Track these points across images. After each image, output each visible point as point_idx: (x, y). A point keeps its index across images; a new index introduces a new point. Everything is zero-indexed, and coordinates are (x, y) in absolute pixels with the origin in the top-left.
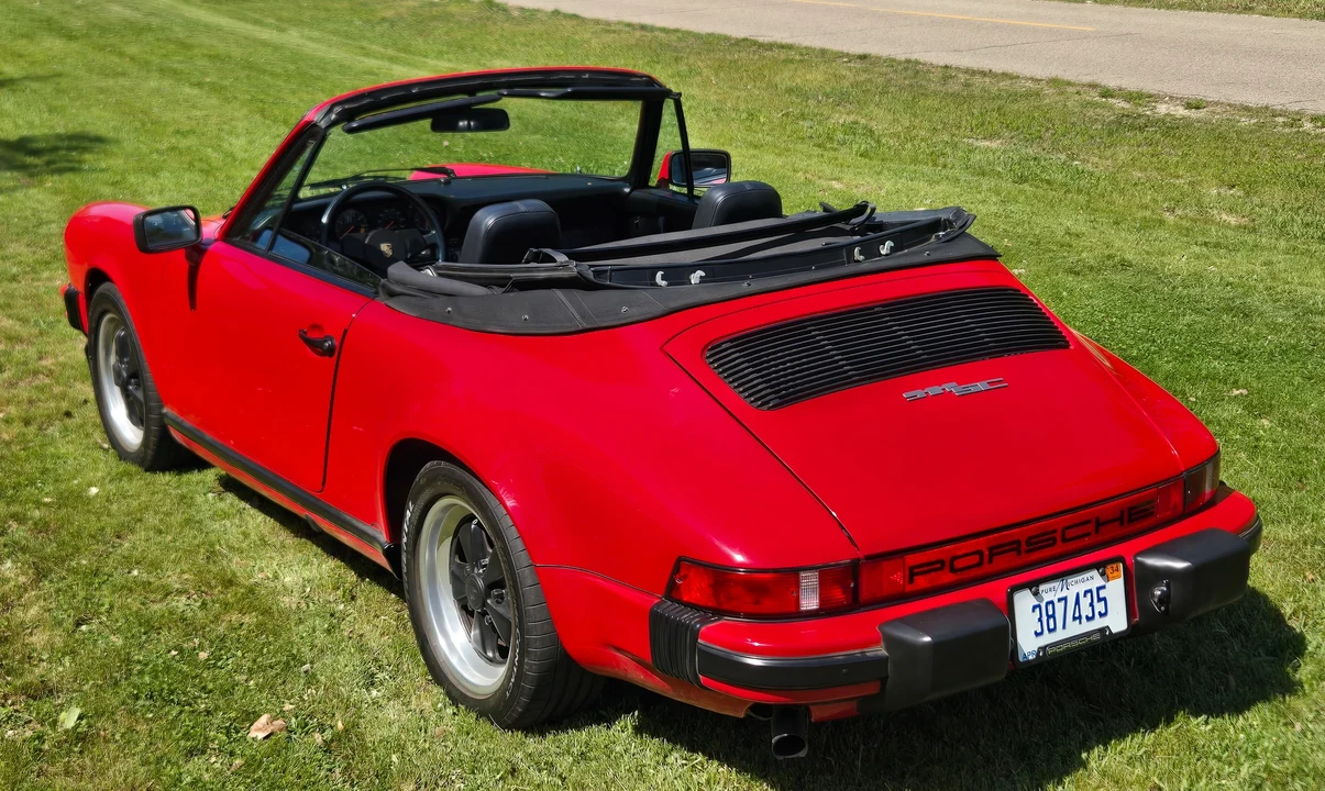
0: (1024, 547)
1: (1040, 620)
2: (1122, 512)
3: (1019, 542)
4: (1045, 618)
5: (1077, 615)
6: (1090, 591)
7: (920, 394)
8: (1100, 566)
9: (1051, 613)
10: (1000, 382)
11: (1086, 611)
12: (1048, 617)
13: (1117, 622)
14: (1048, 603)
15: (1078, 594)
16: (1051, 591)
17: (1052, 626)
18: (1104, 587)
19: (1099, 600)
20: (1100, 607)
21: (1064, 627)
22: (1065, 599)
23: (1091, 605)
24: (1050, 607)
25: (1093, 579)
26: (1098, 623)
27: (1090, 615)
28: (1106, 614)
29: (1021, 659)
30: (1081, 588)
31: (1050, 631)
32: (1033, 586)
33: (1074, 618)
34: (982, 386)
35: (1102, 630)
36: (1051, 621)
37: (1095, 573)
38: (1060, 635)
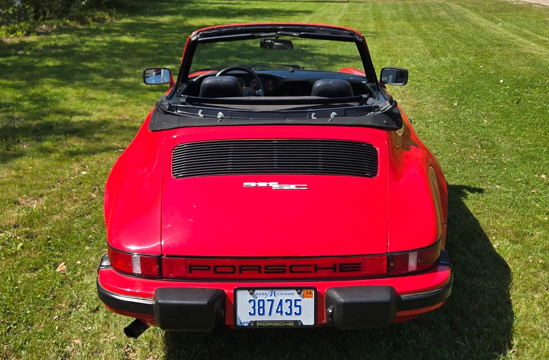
0: (263, 270)
1: (254, 307)
2: (335, 265)
3: (260, 267)
4: (257, 307)
5: (280, 310)
6: (291, 300)
7: (253, 184)
8: (299, 289)
9: (261, 305)
10: (304, 187)
11: (286, 309)
12: (259, 307)
13: (308, 319)
14: (259, 300)
15: (281, 300)
16: (261, 295)
17: (261, 312)
18: (300, 300)
19: (296, 306)
20: (297, 310)
21: (270, 314)
22: (272, 301)
23: (290, 307)
24: (261, 303)
25: (294, 295)
26: (293, 318)
27: (289, 312)
28: (300, 314)
29: (238, 324)
30: (284, 298)
31: (259, 314)
32: (252, 290)
33: (277, 312)
34: (293, 187)
35: (296, 322)
36: (261, 310)
37: (295, 292)
38: (266, 318)
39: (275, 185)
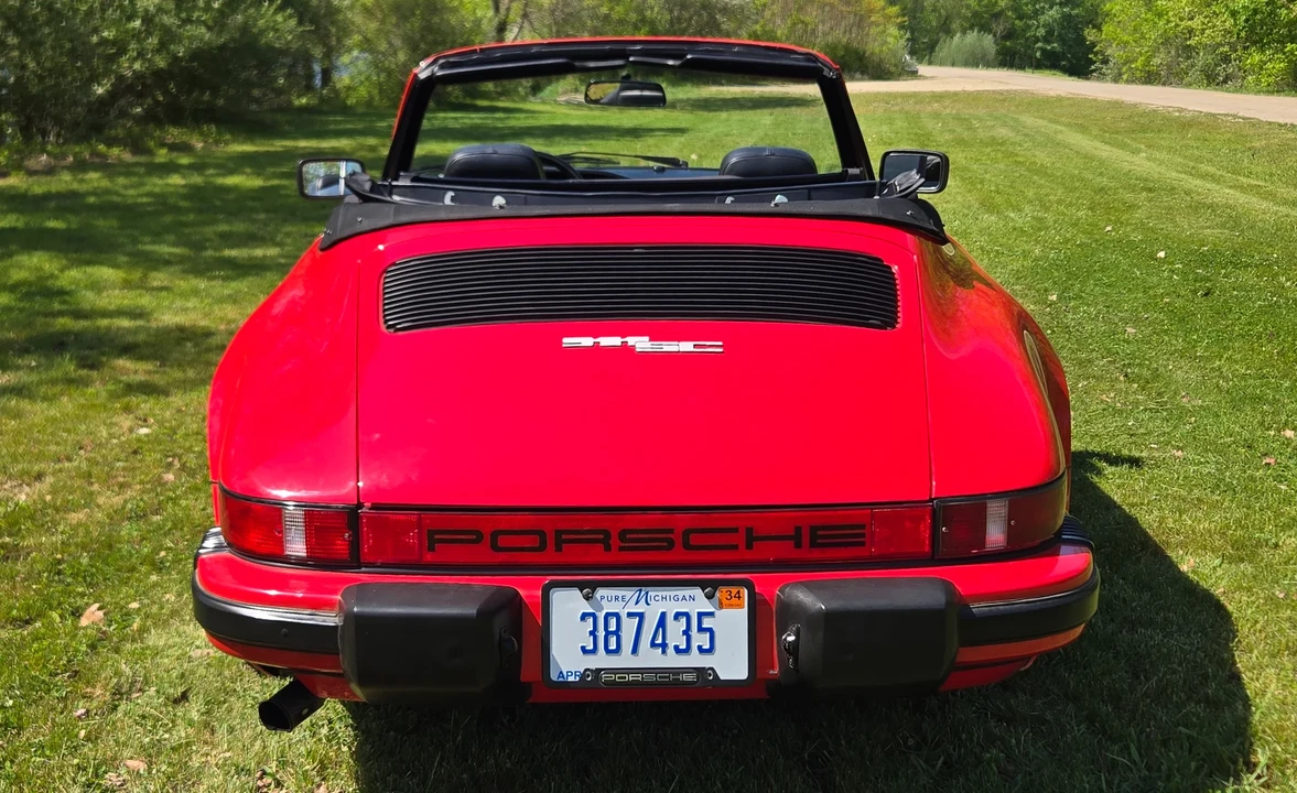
0: (614, 541)
1: (593, 633)
2: (799, 529)
3: (607, 534)
4: (601, 634)
5: (659, 641)
6: (687, 615)
7: (587, 342)
8: (710, 587)
9: (613, 628)
10: (714, 347)
11: (675, 636)
12: (607, 632)
13: (732, 664)
14: (608, 615)
15: (663, 615)
16: (615, 600)
17: (613, 646)
18: (711, 614)
19: (701, 629)
20: (700, 640)
21: (635, 651)
22: (641, 616)
24: (613, 621)
25: (694, 601)
26: (695, 660)
27: (683, 646)
28: (711, 650)
29: (554, 677)
30: (672, 608)
31: (608, 651)
32: (588, 589)
33: (653, 645)
34: (687, 346)
35: (700, 671)
36: (613, 640)
37: (697, 592)
38: (625, 660)
39: (641, 343)
